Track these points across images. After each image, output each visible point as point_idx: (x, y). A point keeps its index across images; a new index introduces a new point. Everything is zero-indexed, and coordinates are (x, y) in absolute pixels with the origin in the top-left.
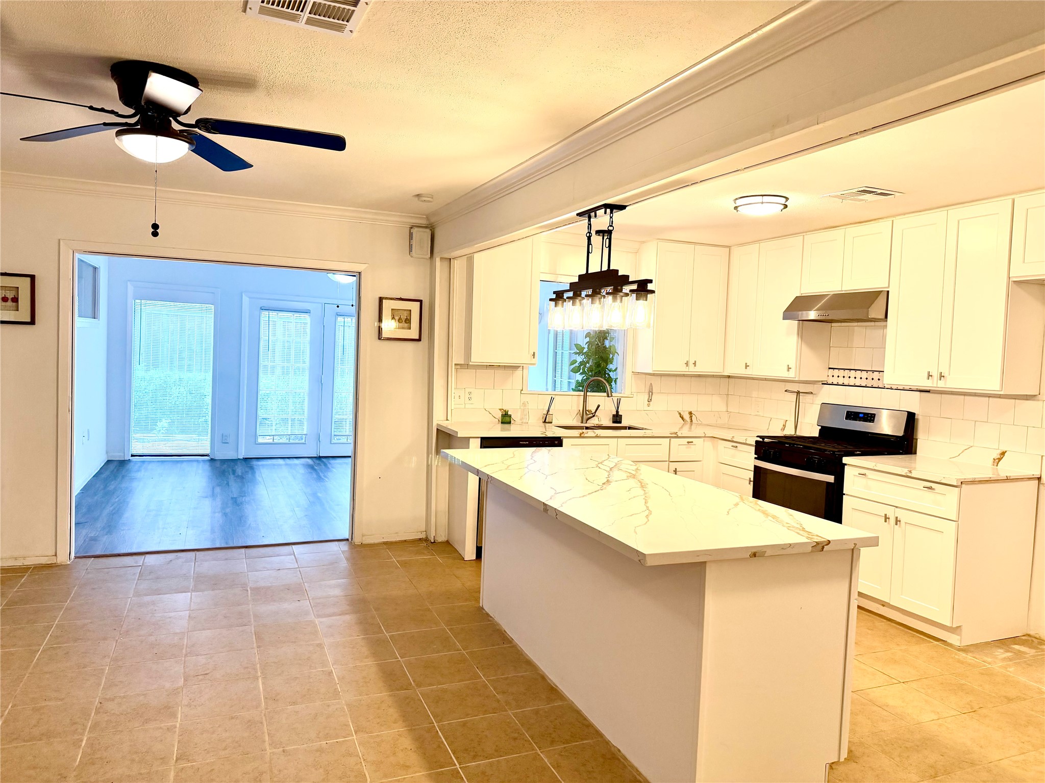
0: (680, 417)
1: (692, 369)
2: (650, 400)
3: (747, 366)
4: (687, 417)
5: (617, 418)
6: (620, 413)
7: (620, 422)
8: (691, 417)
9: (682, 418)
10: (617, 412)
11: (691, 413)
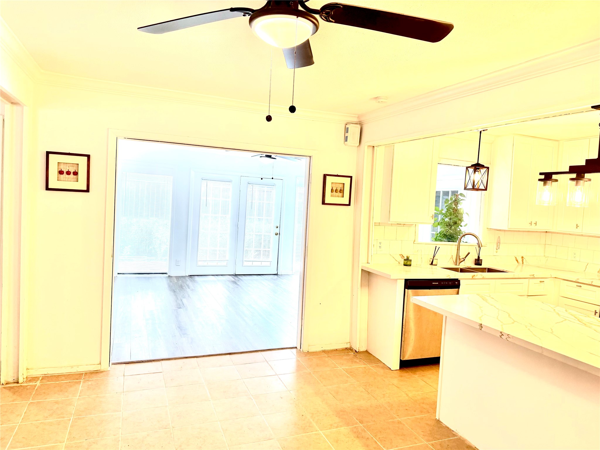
0: (516, 260)
1: (533, 228)
2: (498, 248)
3: (577, 226)
4: (520, 260)
5: (478, 262)
6: (481, 258)
7: (481, 265)
8: (523, 260)
9: (517, 261)
10: (479, 257)
11: (522, 257)
